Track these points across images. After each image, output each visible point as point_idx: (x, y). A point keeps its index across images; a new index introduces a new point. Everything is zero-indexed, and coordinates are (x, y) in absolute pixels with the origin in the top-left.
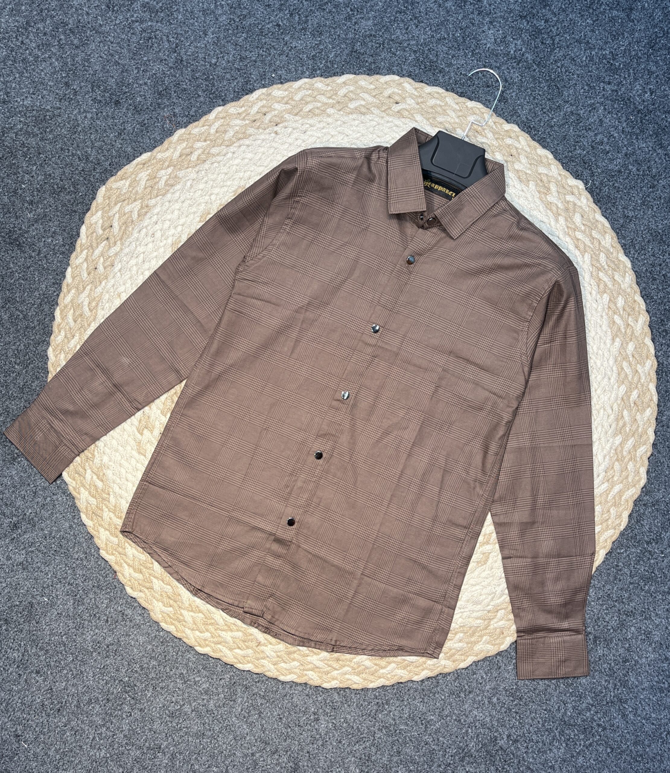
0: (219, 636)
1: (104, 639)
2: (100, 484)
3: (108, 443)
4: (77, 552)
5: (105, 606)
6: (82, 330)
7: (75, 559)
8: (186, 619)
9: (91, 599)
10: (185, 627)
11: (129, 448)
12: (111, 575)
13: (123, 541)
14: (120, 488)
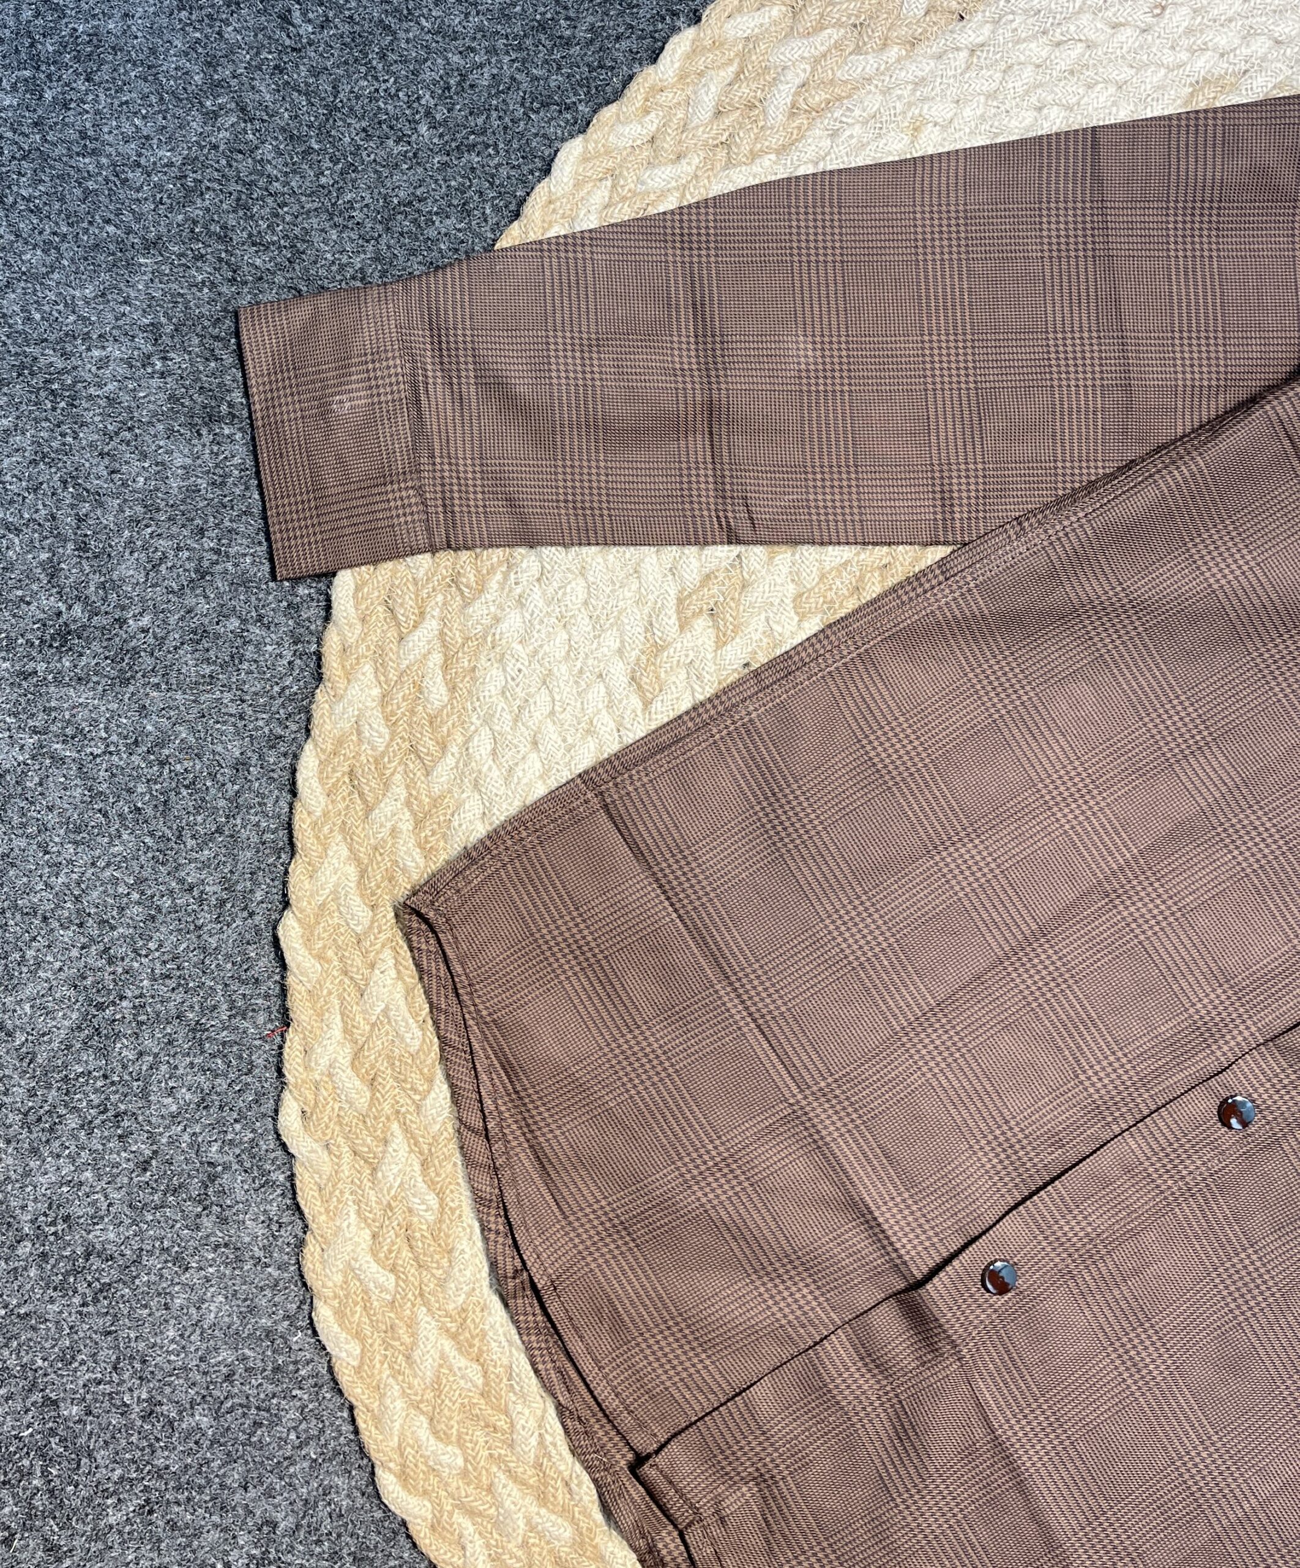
0: (490, 1489)
1: (96, 1219)
2: (437, 692)
3: (557, 576)
4: (205, 865)
5: (174, 1108)
6: (721, 154)
7: (181, 881)
8: (416, 1355)
9: (141, 1054)
10: (396, 1373)
11: (611, 641)
12: (261, 1018)
13: (383, 937)
14: (494, 752)
